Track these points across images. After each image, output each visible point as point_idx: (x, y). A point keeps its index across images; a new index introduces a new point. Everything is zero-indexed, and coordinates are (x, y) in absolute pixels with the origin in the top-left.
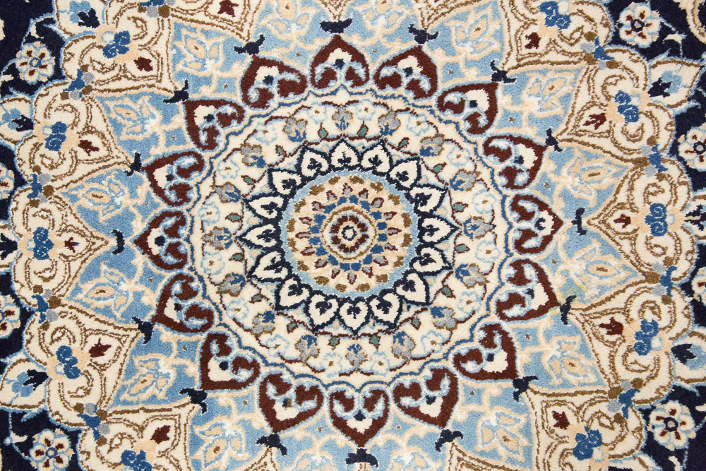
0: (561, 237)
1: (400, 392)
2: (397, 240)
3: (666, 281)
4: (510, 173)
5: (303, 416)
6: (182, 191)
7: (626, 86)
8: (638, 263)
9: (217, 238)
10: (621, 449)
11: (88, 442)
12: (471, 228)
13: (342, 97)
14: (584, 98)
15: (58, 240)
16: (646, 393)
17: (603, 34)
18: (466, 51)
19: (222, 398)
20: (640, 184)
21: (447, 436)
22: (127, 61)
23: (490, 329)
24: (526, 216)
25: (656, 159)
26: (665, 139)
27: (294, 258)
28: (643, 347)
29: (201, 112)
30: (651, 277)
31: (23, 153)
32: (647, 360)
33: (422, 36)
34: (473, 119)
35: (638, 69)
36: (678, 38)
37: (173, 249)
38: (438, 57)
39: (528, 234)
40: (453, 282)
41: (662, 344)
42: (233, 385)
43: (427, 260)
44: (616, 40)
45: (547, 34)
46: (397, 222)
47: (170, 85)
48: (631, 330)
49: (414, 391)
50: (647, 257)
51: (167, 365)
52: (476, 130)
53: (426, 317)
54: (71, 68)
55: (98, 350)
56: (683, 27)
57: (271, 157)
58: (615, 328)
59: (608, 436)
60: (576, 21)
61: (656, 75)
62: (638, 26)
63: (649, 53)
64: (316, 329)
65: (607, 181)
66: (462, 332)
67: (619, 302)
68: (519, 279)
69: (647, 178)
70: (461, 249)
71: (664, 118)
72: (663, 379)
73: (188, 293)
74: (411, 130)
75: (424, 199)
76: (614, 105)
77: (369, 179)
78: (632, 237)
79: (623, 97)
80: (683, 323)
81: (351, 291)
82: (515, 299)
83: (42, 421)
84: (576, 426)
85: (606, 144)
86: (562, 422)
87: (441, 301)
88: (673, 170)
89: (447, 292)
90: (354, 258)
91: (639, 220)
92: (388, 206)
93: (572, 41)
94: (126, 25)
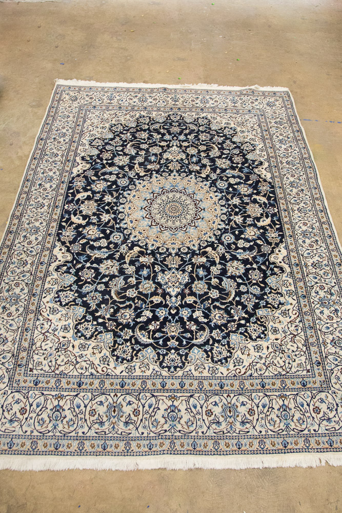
0: (172, 232)
1: (150, 213)
2: (172, 214)
3: (164, 244)
4: (182, 227)
5: (148, 203)
6: (181, 192)
7: (194, 241)
8: (167, 241)
9: (174, 196)
10: (139, 237)
11: (148, 182)
12: (174, 223)
13: (194, 210)
14: (193, 236)
15: (175, 180)
16: (147, 240)
17: (202, 239)
18: (200, 224)
19: (152, 195)
20: (179, 242)
21: (143, 218)
22: (200, 188)
23: (159, 224)
24: (175, 229)
25: (183, 244)
26: (186, 245)
27: (171, 203)
28: (154, 240)
29: (192, 195)
30: (165, 242)
31: (187, 178)
32: (152, 240)
33: (202, 219)
34: (190, 224)
35: (197, 243)
36: (202, 248)
37: (173, 191)
38: (199, 220)
39: (172, 229)
40: (166, 220)
41: (155, 243)
42: (153, 196)
43: (169, 217)
44: (201, 241)
45: (203, 233)
46: (175, 214)
47: (196, 192)
48: (157, 239)
49: (150, 214)
50: (168, 242)
51: (157, 190)
52: (188, 224)
53: (161, 216)
54: (199, 183)
55: (160, 183)
56: (203, 249)
57: (185, 202)
58: (157, 237)
59: (141, 235)
60: (204, 236)
61: (196, 245)
62: (204, 243)
63: (199, 244)
64: (160, 205)
65: (180, 238)
66: (158, 220)
67: (161, 238)
68: (165, 227)
69: (180, 243)
70: (171, 221)
71: (189, 245)
72: (149, 242)
73: (167, 192)
74: (189, 217)
75: (178, 217)
76: (191, 240)
77: (182, 212)
78: (171, 240)
79: (193, 241)
80: (157, 245)
81: (165, 209)
82: (163, 227)
83: (151, 178)
84: (143, 232)
85: (186, 238)
86: (144, 230)
87: (163, 218)
88: (181, 246)
89: (164, 219)
90: (170, 209)
91: (174, 241)
92: (178, 214)
93: (201, 235)
94: (204, 189)
